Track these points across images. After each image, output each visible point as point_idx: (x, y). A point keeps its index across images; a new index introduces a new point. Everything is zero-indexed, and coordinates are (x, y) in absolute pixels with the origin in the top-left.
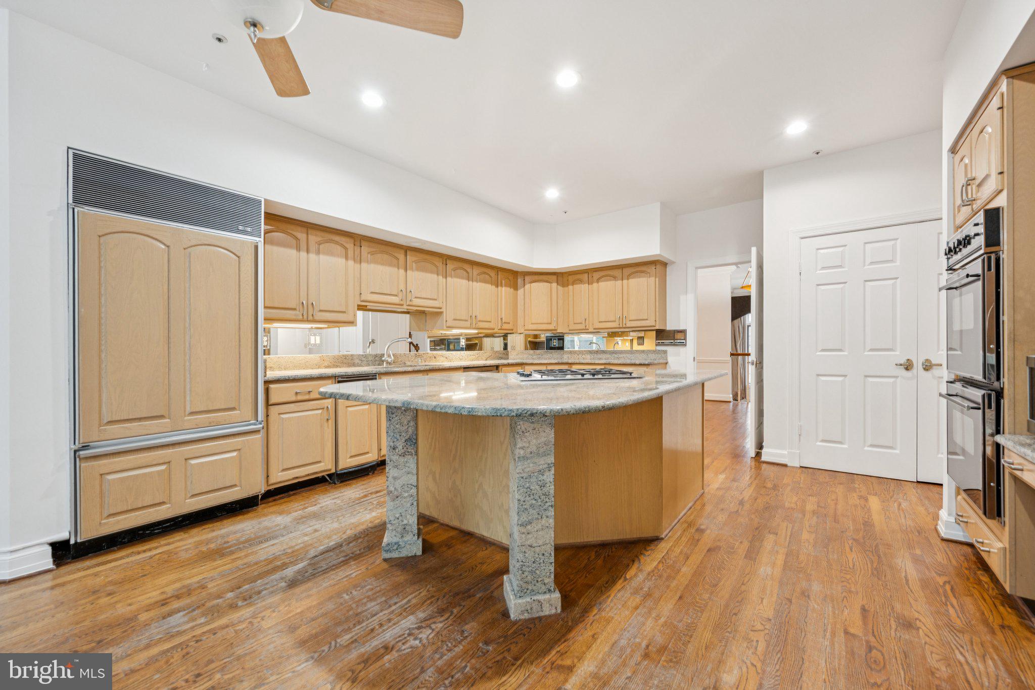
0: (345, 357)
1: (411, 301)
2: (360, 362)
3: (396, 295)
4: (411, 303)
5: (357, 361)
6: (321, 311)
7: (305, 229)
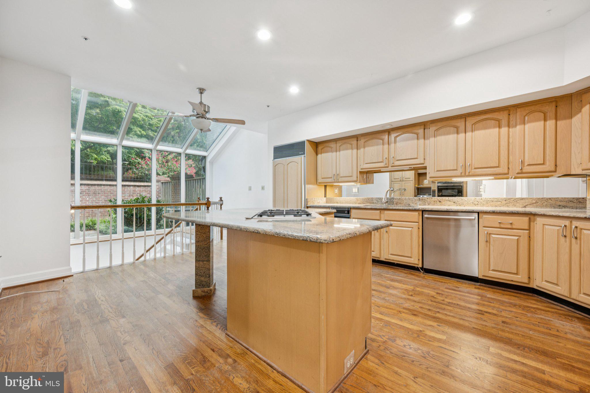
0: (369, 199)
1: (393, 163)
2: (376, 202)
3: (382, 162)
4: (393, 165)
5: (375, 201)
6: (341, 177)
7: (335, 142)
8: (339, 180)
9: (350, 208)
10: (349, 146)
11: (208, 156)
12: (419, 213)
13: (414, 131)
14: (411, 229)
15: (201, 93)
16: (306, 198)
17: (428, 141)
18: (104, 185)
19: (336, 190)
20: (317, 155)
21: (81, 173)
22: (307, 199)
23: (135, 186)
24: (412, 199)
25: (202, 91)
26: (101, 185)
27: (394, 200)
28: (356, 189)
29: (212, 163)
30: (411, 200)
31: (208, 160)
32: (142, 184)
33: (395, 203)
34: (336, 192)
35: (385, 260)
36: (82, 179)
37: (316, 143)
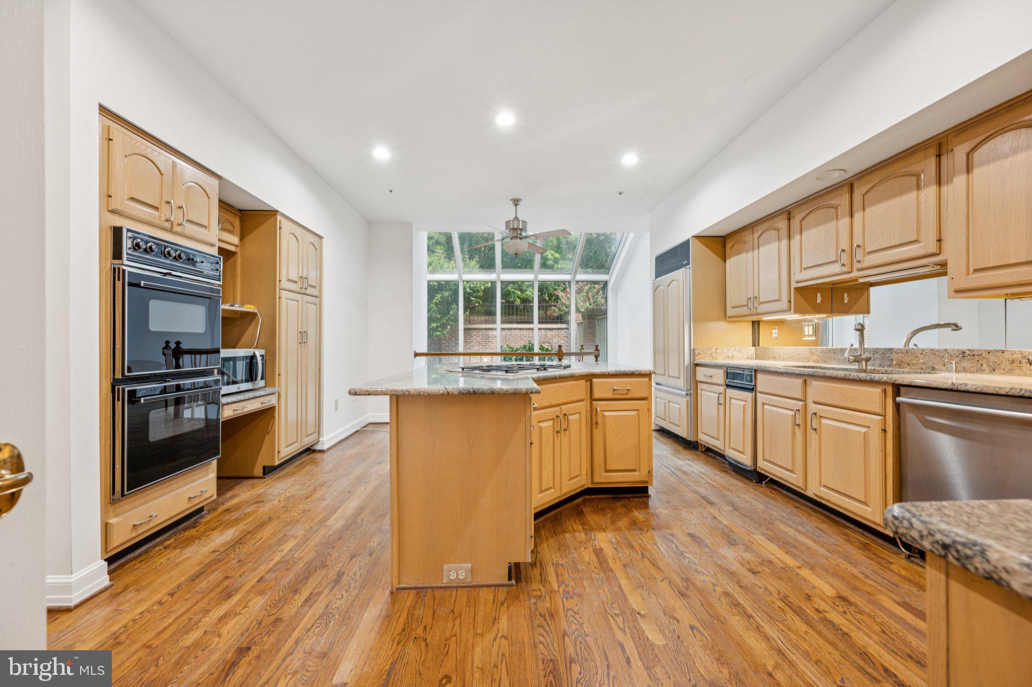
1: (859, 262)
3: (836, 262)
4: (859, 265)
6: (761, 303)
7: (750, 231)
8: (759, 311)
9: (756, 371)
10: (774, 233)
11: (609, 280)
12: (885, 391)
13: (907, 170)
14: (863, 430)
15: (516, 205)
16: (692, 348)
17: (950, 187)
18: (514, 329)
19: (774, 331)
20: (725, 261)
21: (502, 314)
22: (694, 350)
23: (546, 329)
24: (941, 354)
25: (516, 202)
26: (511, 329)
27: (894, 356)
28: (811, 328)
29: (616, 291)
30: (938, 356)
31: (610, 286)
32: (555, 326)
33: (895, 362)
34: (774, 335)
35: (814, 497)
36: (502, 322)
37: (723, 237)
